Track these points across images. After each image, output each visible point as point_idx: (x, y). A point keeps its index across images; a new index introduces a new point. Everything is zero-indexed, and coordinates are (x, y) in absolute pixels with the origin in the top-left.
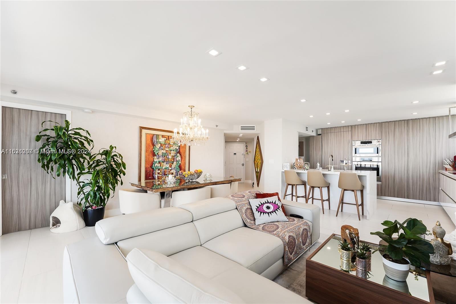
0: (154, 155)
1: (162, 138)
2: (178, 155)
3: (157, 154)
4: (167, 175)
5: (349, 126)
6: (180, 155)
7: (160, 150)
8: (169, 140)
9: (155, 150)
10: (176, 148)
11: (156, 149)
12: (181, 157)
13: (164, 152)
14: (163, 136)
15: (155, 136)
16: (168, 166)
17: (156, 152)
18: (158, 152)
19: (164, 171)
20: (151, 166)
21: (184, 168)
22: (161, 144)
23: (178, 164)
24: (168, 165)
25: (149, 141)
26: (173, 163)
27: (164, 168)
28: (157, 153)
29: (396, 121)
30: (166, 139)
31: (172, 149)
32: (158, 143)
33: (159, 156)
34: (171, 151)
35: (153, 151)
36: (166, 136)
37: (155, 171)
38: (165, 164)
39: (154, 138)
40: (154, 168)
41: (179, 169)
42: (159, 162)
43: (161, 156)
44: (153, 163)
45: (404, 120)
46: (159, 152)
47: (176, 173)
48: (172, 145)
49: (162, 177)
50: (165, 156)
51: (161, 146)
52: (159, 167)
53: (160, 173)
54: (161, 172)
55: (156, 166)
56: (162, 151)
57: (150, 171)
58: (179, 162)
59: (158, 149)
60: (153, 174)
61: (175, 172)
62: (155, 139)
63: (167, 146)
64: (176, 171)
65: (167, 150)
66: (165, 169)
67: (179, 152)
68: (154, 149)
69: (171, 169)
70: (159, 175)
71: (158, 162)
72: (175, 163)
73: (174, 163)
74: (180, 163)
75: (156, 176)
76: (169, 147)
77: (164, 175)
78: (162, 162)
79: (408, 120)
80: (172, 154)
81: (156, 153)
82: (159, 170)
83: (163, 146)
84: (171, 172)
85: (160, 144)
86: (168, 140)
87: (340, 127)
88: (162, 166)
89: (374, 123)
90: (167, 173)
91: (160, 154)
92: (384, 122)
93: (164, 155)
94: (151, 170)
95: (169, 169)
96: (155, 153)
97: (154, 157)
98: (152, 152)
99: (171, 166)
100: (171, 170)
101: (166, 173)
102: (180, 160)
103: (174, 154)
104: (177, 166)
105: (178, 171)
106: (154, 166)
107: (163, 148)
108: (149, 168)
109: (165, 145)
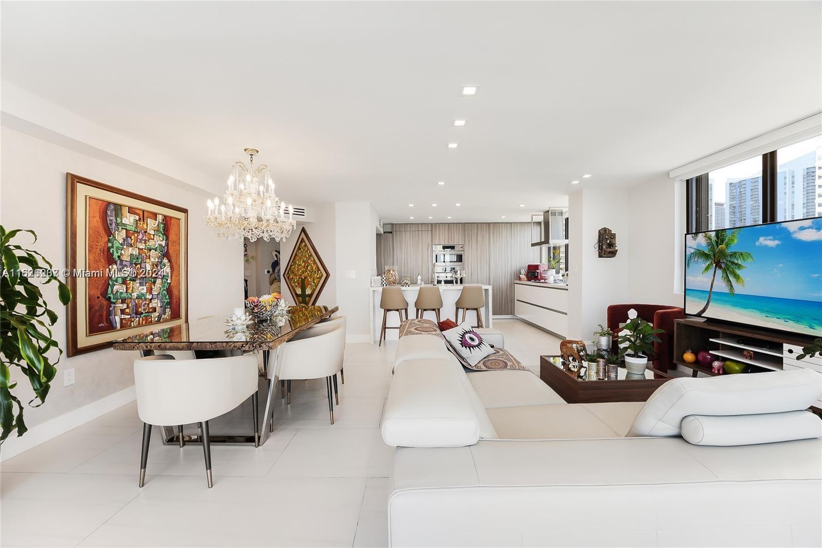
0: (110, 260)
1: (128, 214)
2: (165, 261)
3: (119, 257)
4: (142, 313)
5: (428, 224)
6: (170, 261)
7: (125, 247)
8: (145, 221)
9: (112, 247)
10: (160, 243)
11: (116, 244)
12: (172, 267)
13: (134, 253)
14: (131, 210)
15: (112, 207)
16: (144, 290)
17: (115, 252)
18: (119, 251)
19: (136, 304)
20: (104, 294)
21: (177, 293)
22: (126, 229)
23: (166, 284)
24: (145, 288)
25: (97, 221)
26: (154, 282)
27: (135, 295)
28: (119, 254)
29: (479, 223)
30: (137, 218)
31: (152, 247)
32: (120, 228)
33: (124, 263)
34: (150, 250)
35: (109, 249)
36: (138, 211)
37: (113, 305)
38: (138, 285)
39: (109, 212)
40: (112, 296)
41: (167, 297)
42: (124, 281)
43: (128, 264)
44: (107, 283)
45: (486, 223)
46: (123, 252)
47: (161, 307)
48: (152, 237)
49: (131, 321)
50: (136, 264)
51: (127, 236)
52: (124, 295)
53: (127, 310)
54: (128, 307)
55: (117, 292)
56: (130, 249)
57: (101, 307)
58: (167, 280)
59: (121, 244)
60: (109, 313)
61: (159, 305)
62: (111, 218)
63: (140, 237)
64: (161, 302)
65: (141, 247)
66: (136, 298)
67: (166, 255)
68: (110, 245)
69: (150, 297)
70: (123, 316)
71: (120, 280)
72: (159, 281)
73: (157, 282)
74: (169, 281)
75: (117, 319)
76: (145, 240)
78: (130, 280)
79: (489, 223)
80: (152, 260)
81: (116, 256)
82: (123, 302)
83: (133, 237)
84: (150, 306)
85: (125, 231)
86: (144, 221)
87: (417, 224)
88: (130, 291)
89: (457, 223)
90: (143, 308)
91: (126, 258)
92: (467, 223)
93: (136, 261)
94: (105, 302)
95: (146, 299)
96: (112, 255)
97: (110, 267)
98: (106, 253)
99: (150, 290)
100: (151, 299)
101: (140, 310)
102: (170, 275)
103: (157, 260)
104: (163, 291)
105: (166, 301)
106: (112, 290)
107: (133, 241)
108: (98, 298)
109: (136, 235)
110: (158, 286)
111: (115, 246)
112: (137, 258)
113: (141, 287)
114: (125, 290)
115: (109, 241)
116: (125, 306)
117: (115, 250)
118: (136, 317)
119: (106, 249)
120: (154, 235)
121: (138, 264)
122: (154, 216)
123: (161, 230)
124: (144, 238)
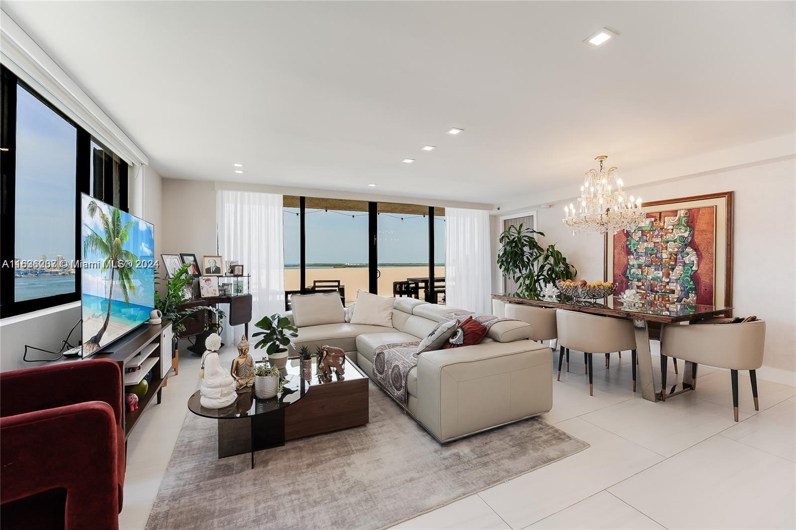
0: (629, 253)
1: (644, 219)
2: (689, 250)
3: (635, 250)
4: (658, 292)
6: (695, 250)
7: (641, 243)
8: (662, 220)
9: (630, 244)
10: (681, 234)
11: (633, 242)
12: (699, 256)
13: (649, 246)
14: (647, 216)
16: (660, 274)
17: (632, 247)
18: (636, 247)
19: (651, 284)
20: (624, 273)
21: (707, 281)
22: (642, 230)
23: (690, 271)
24: (661, 273)
26: (673, 269)
27: (650, 277)
28: (636, 248)
30: (653, 219)
31: (671, 239)
32: (636, 230)
33: (640, 254)
34: (668, 242)
35: (627, 246)
36: (654, 215)
37: (630, 282)
38: (653, 270)
40: (630, 276)
41: (691, 283)
42: (640, 267)
43: (643, 254)
44: (627, 267)
46: (639, 246)
47: (681, 290)
48: (670, 231)
49: (647, 296)
50: (651, 255)
51: (643, 235)
52: (640, 276)
53: (643, 287)
54: (643, 285)
55: (634, 273)
56: (646, 243)
58: (691, 268)
59: (637, 241)
60: (628, 287)
61: (679, 288)
63: (656, 233)
64: (681, 285)
65: (657, 241)
66: (652, 279)
67: (692, 244)
68: (628, 243)
69: (668, 280)
70: (638, 290)
71: (636, 266)
72: (679, 269)
73: (677, 268)
74: (694, 268)
76: (662, 235)
77: (650, 293)
78: (645, 266)
80: (670, 250)
81: (633, 250)
82: (639, 280)
83: (648, 235)
84: (667, 287)
85: (640, 232)
86: (660, 220)
88: (645, 274)
90: (658, 288)
91: (642, 250)
93: (648, 252)
94: (624, 279)
95: (662, 282)
96: (630, 249)
97: (629, 257)
98: (625, 248)
99: (668, 275)
100: (668, 283)
101: (655, 289)
102: (695, 262)
103: (676, 250)
104: (685, 276)
105: (689, 287)
106: (630, 272)
107: (648, 238)
108: (620, 276)
109: (651, 233)
110: (678, 272)
111: (632, 243)
112: (653, 250)
113: (657, 272)
114: (640, 272)
115: (627, 240)
116: (640, 284)
117: (632, 246)
118: (652, 294)
119: (625, 246)
120: (673, 230)
121: (653, 254)
122: (675, 213)
123: (683, 223)
124: (660, 234)
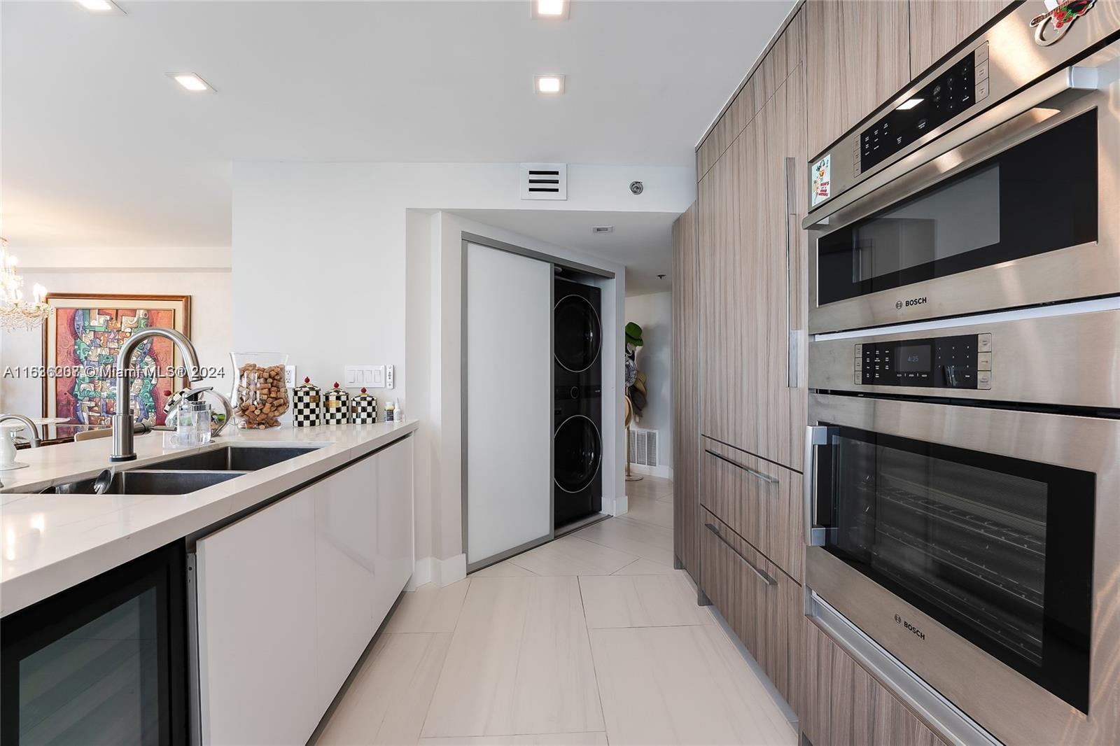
0: (78, 361)
1: (98, 316)
2: (148, 359)
3: (86, 358)
4: (114, 413)
6: (155, 360)
7: (93, 348)
8: (119, 319)
9: (79, 349)
11: (83, 346)
13: (104, 353)
14: (101, 312)
15: (81, 312)
16: (116, 389)
17: (82, 354)
18: (87, 353)
19: (106, 404)
20: (71, 391)
22: (95, 331)
23: (149, 385)
25: (64, 328)
27: (105, 394)
28: (86, 355)
30: (108, 318)
32: (88, 330)
33: (91, 363)
35: (75, 351)
36: (110, 312)
37: (80, 402)
38: (108, 385)
39: (77, 318)
40: (79, 394)
41: (151, 400)
42: (92, 380)
43: (96, 364)
44: (75, 381)
46: (90, 353)
47: (141, 409)
48: (128, 335)
49: (102, 420)
50: (105, 364)
51: (95, 337)
52: (92, 393)
53: (96, 408)
54: (96, 405)
55: (84, 390)
56: (99, 349)
57: (69, 402)
58: (151, 381)
59: (89, 346)
60: (76, 410)
61: (138, 407)
62: (79, 322)
63: (112, 336)
64: (140, 404)
65: (113, 347)
66: (107, 397)
67: (151, 353)
68: (76, 347)
70: (91, 413)
71: (87, 380)
72: (137, 383)
73: (135, 382)
74: (154, 382)
75: (85, 415)
76: (118, 340)
77: (106, 415)
78: (99, 379)
81: (82, 357)
82: (91, 399)
83: (102, 338)
85: (93, 333)
86: (116, 319)
88: (99, 390)
91: (94, 358)
93: (102, 362)
94: (72, 399)
96: (79, 356)
98: (72, 354)
101: (112, 409)
104: (144, 393)
105: (148, 404)
106: (79, 388)
107: (102, 341)
108: (66, 394)
109: (106, 335)
110: (137, 387)
111: (82, 347)
112: (108, 358)
113: (113, 387)
114: (93, 389)
115: (75, 344)
116: (93, 404)
117: (81, 351)
118: (108, 416)
119: (72, 351)
120: (131, 333)
121: (108, 364)
122: (133, 312)
123: (142, 326)
124: (117, 337)
